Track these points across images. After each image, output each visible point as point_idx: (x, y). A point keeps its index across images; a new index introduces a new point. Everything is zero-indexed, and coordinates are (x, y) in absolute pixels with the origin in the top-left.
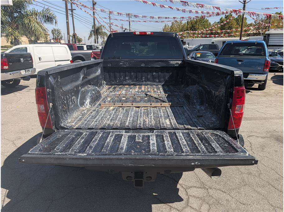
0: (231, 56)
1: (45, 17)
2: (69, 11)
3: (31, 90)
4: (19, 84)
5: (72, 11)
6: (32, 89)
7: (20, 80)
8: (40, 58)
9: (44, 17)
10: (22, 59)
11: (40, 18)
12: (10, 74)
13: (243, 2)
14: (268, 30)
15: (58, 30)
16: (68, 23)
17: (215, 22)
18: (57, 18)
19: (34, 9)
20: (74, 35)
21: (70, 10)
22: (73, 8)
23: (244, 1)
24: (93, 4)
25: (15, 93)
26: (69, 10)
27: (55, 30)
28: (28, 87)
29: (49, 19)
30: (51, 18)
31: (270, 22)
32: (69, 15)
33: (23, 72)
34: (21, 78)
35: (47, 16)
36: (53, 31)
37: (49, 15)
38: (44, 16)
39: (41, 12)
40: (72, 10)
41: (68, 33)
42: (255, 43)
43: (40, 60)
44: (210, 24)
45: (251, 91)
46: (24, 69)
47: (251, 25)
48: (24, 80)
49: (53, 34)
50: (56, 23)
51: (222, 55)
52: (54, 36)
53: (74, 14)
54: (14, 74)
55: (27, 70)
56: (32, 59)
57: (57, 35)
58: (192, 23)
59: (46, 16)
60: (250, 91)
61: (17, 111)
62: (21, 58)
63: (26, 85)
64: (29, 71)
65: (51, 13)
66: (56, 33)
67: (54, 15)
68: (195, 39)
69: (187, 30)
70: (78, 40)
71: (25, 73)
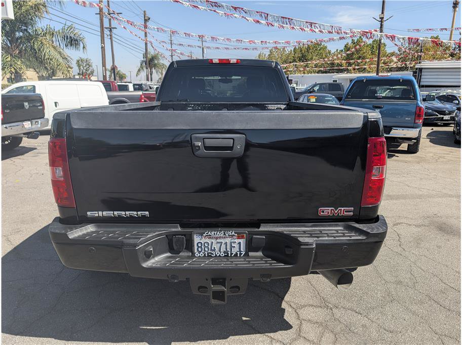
0: (363, 100)
1: (67, 39)
2: (106, 31)
3: (39, 155)
4: (20, 145)
5: (111, 31)
6: (42, 153)
7: (21, 139)
8: (56, 103)
9: (64, 39)
10: (26, 104)
11: (58, 41)
12: (6, 128)
13: (380, 20)
14: (420, 63)
15: (87, 61)
16: (103, 48)
17: (337, 50)
18: (85, 40)
19: (48, 27)
20: (114, 69)
21: (108, 28)
22: (112, 26)
23: (380, 18)
24: (145, 20)
25: (13, 159)
26: (106, 28)
27: (82, 61)
28: (35, 149)
29: (73, 42)
30: (76, 40)
31: (421, 50)
32: (105, 36)
33: (27, 125)
34: (24, 134)
35: (71, 37)
36: (78, 61)
37: (72, 36)
38: (65, 37)
39: (61, 31)
40: (111, 29)
41: (104, 65)
42: (399, 80)
43: (56, 106)
44: (329, 52)
45: (396, 155)
46: (29, 120)
47: (393, 54)
48: (28, 137)
49: (79, 66)
50: (84, 47)
51: (349, 98)
52: (80, 69)
53: (113, 35)
54: (12, 127)
55: (34, 121)
56: (43, 104)
57: (85, 68)
58: (301, 51)
59: (67, 37)
60: (394, 155)
61: (14, 187)
62: (26, 101)
63: (32, 147)
64: (38, 124)
65: (76, 32)
66: (84, 65)
67: (81, 36)
68: (306, 75)
69: (294, 61)
70: (119, 77)
71: (30, 126)
